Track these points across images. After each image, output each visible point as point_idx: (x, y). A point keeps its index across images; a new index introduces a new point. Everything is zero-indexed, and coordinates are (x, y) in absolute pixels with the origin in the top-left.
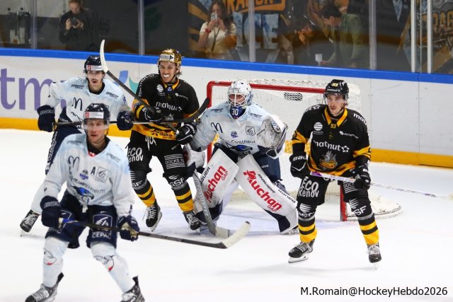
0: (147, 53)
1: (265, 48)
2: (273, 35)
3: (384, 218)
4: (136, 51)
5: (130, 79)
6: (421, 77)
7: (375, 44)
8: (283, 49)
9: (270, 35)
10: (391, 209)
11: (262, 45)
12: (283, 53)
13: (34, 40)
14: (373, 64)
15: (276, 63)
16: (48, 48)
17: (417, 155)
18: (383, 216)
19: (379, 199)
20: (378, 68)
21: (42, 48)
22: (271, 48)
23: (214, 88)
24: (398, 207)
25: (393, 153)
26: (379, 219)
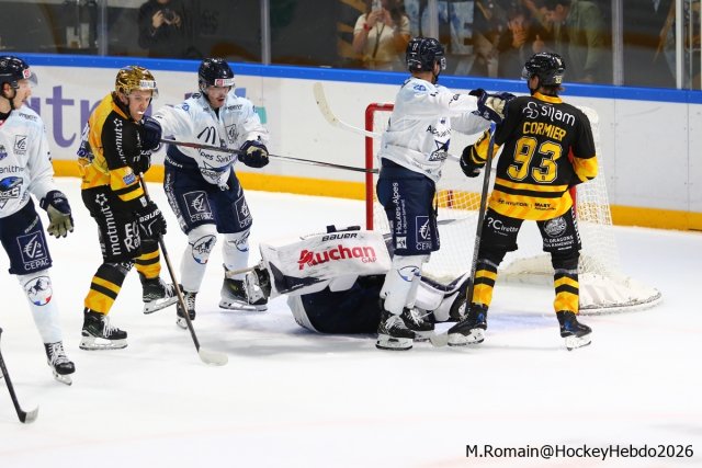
0: (274, 61)
1: (454, 52)
3: (635, 310)
4: (257, 58)
6: (691, 96)
7: (621, 46)
8: (480, 55)
10: (646, 298)
12: (482, 61)
13: (102, 43)
14: (618, 77)
15: (470, 75)
16: (125, 54)
17: (686, 215)
18: (633, 307)
19: (627, 282)
20: (626, 83)
21: (116, 55)
22: (463, 53)
23: (377, 114)
24: (656, 293)
25: (649, 211)
26: (627, 311)
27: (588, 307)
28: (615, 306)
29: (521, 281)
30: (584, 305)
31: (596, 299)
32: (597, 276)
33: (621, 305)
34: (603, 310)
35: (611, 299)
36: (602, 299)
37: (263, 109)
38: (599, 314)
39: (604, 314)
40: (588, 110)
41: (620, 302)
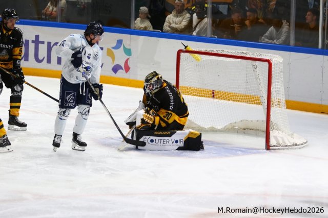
4: (128, 26)
5: (124, 46)
6: (325, 52)
10: (301, 143)
14: (292, 42)
16: (68, 22)
17: (320, 106)
18: (295, 147)
19: (293, 135)
20: (295, 45)
23: (182, 54)
24: (305, 141)
26: (292, 149)
27: (274, 146)
28: (286, 146)
29: (244, 133)
30: (272, 145)
31: (278, 143)
32: (280, 132)
33: (289, 146)
34: (280, 147)
35: (285, 143)
36: (281, 142)
37: (130, 50)
38: (279, 149)
39: (281, 149)
40: (278, 56)
41: (289, 144)
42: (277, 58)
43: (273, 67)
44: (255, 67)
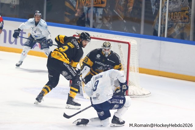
0: (47, 21)
1: (97, 22)
2: (100, 17)
6: (162, 38)
7: (144, 23)
9: (99, 17)
10: (147, 94)
11: (95, 21)
12: (104, 25)
14: (142, 32)
15: (101, 28)
17: (158, 71)
18: (143, 96)
19: (142, 89)
20: (144, 34)
24: (149, 93)
25: (148, 70)
26: (141, 97)
28: (138, 95)
30: (130, 95)
31: (133, 93)
32: (135, 87)
33: (140, 95)
34: (134, 96)
35: (137, 93)
36: (135, 93)
38: (133, 97)
40: (134, 40)
41: (140, 94)
42: (134, 41)
43: (131, 47)
44: (120, 47)
